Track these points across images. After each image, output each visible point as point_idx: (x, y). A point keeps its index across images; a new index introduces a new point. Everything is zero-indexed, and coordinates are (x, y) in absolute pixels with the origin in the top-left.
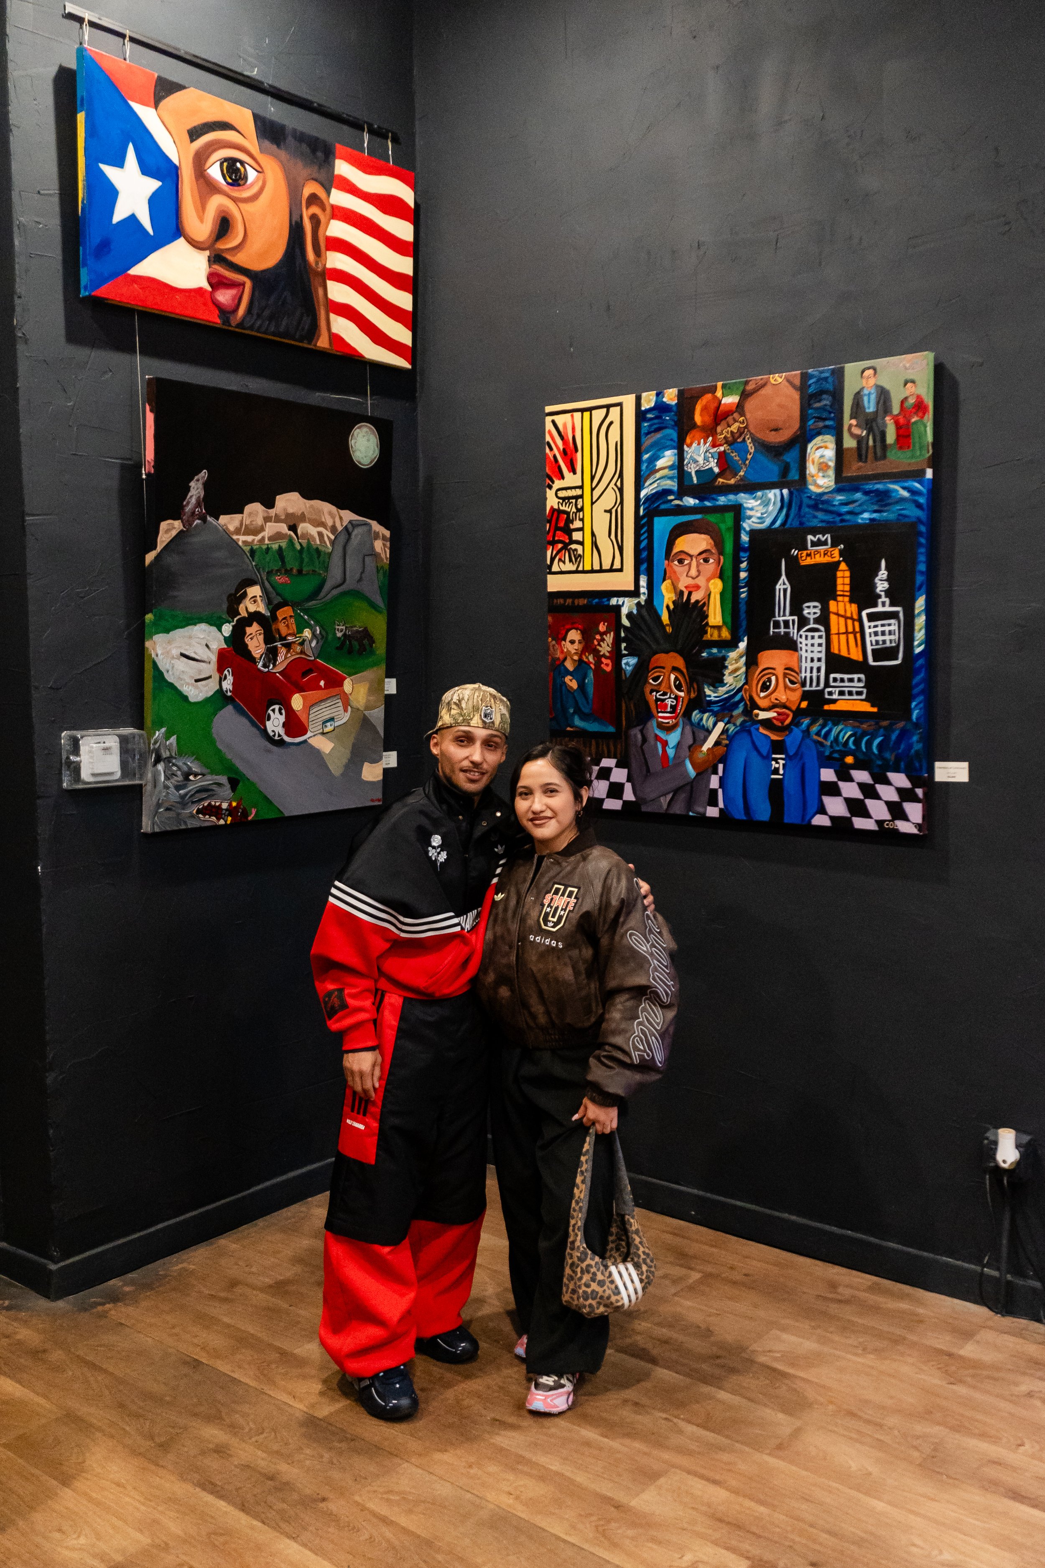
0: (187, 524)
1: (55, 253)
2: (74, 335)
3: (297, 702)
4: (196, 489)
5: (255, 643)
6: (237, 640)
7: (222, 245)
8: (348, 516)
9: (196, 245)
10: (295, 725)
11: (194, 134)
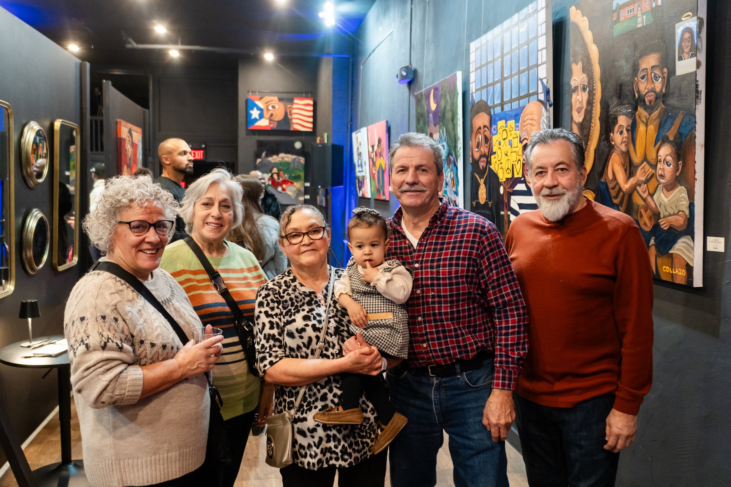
0: (262, 159)
1: (244, 124)
2: (247, 134)
3: (284, 186)
4: (264, 154)
5: (275, 176)
6: (272, 176)
7: (272, 118)
8: (294, 157)
9: (266, 119)
10: (284, 190)
11: (266, 103)
